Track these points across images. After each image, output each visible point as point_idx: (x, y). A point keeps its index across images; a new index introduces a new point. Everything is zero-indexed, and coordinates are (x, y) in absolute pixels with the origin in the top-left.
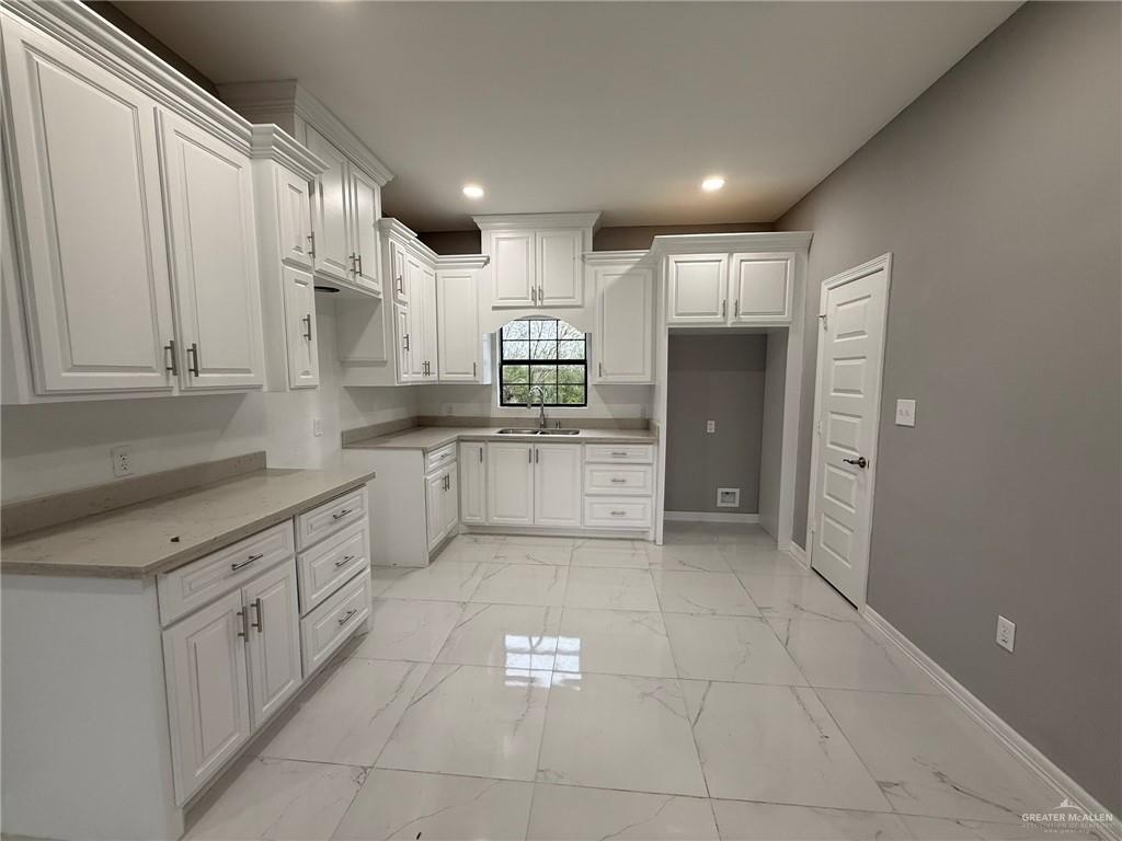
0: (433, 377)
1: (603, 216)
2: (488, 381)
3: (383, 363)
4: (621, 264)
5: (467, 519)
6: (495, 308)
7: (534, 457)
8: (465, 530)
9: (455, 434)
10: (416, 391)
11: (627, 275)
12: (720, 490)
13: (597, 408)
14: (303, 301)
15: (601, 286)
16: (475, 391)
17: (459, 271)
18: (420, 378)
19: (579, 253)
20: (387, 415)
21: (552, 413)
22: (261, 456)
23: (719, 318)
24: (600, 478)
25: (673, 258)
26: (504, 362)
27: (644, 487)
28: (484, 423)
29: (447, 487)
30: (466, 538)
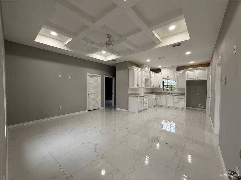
0: (154, 87)
1: (178, 66)
2: (161, 88)
3: (149, 85)
4: (180, 72)
5: (158, 104)
6: (162, 79)
7: (167, 97)
8: (157, 105)
9: (157, 94)
10: (152, 89)
11: (181, 73)
12: (200, 105)
13: (178, 91)
14: (144, 81)
15: (177, 75)
16: (160, 89)
17: (158, 74)
18: (153, 87)
19: (174, 71)
20: (149, 91)
21: (170, 92)
22: (139, 93)
23: (195, 79)
24: (176, 100)
25: (187, 72)
26: (164, 85)
27: (183, 102)
28: (161, 93)
29: (155, 99)
30: (157, 107)
